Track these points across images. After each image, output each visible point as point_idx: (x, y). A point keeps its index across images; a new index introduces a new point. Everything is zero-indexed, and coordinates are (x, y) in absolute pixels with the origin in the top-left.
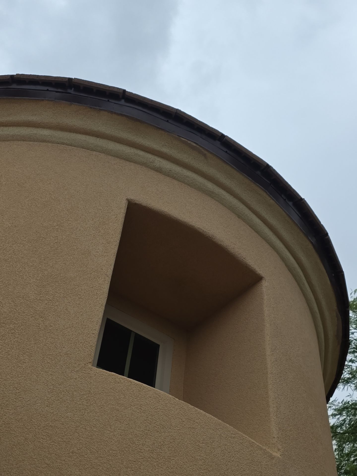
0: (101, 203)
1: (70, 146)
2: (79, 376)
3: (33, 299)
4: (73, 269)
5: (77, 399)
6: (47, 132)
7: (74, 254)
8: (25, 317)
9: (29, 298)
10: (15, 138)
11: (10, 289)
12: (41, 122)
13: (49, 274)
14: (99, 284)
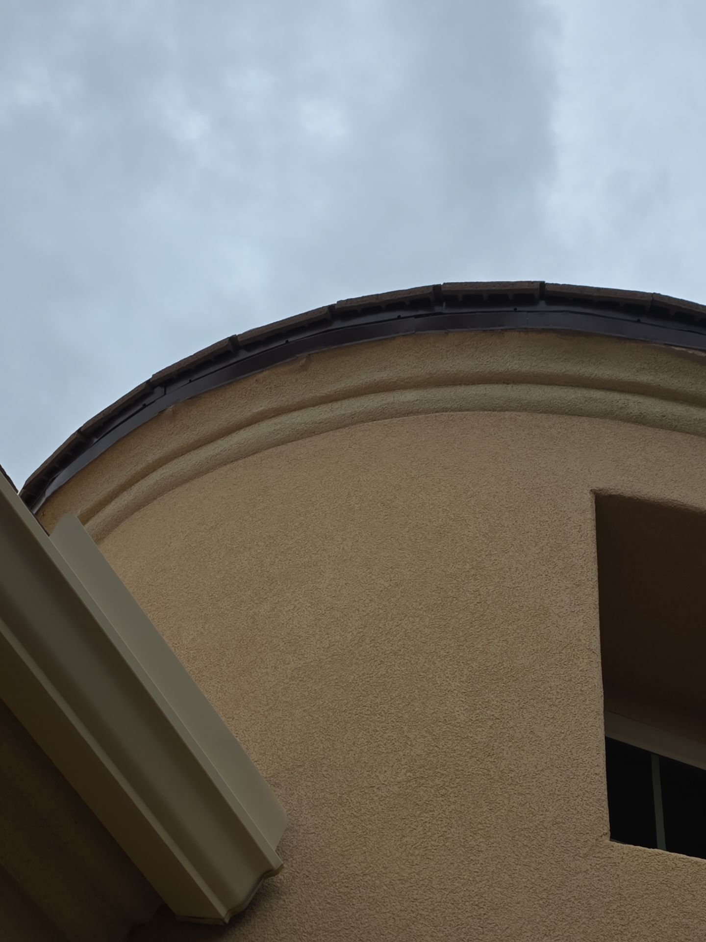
0: (544, 510)
1: (459, 411)
2: (591, 865)
3: (464, 721)
4: (524, 650)
5: (601, 914)
6: (412, 396)
7: (519, 620)
8: (457, 759)
9: (457, 721)
10: (356, 418)
11: (416, 709)
12: (397, 380)
13: (482, 667)
14: (581, 671)
